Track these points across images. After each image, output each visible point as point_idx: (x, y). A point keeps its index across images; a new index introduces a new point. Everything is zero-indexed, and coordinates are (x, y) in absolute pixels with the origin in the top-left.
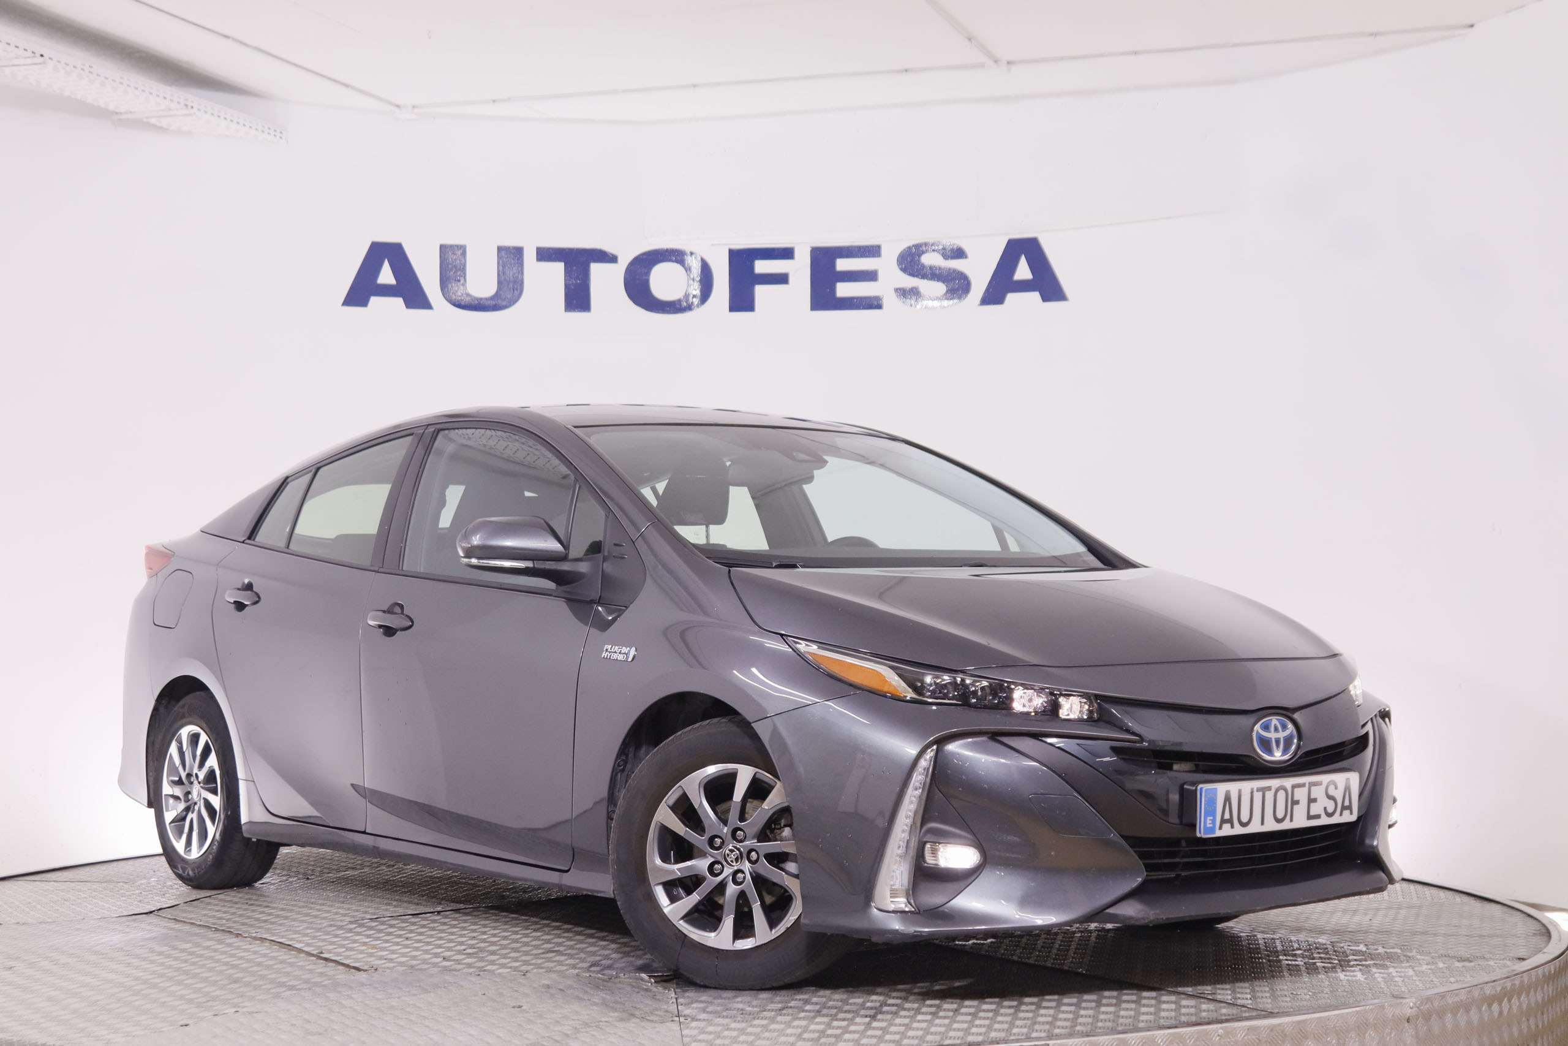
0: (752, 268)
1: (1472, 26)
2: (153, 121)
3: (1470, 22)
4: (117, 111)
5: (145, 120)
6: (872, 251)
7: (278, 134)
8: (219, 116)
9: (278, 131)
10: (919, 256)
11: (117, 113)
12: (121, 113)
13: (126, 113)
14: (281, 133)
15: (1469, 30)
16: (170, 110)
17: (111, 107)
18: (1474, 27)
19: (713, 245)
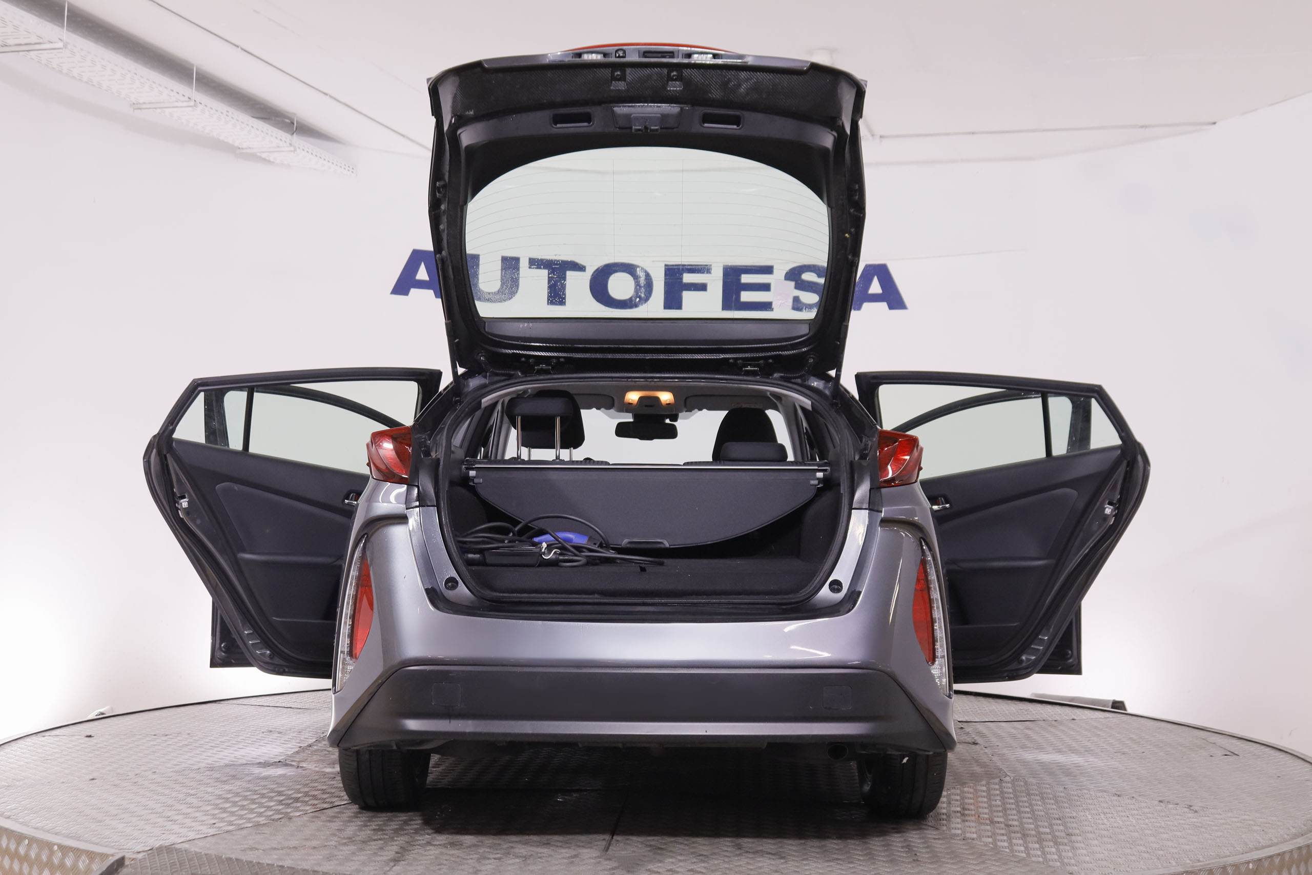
0: (682, 279)
1: (1214, 123)
2: (264, 155)
3: (1214, 120)
4: (240, 147)
5: (259, 154)
6: (768, 270)
7: (351, 169)
8: (312, 154)
9: (351, 167)
10: (800, 275)
11: (239, 148)
12: (242, 149)
13: (246, 148)
14: (353, 169)
15: (1213, 126)
16: (278, 147)
17: (236, 144)
18: (1216, 125)
19: (653, 261)
